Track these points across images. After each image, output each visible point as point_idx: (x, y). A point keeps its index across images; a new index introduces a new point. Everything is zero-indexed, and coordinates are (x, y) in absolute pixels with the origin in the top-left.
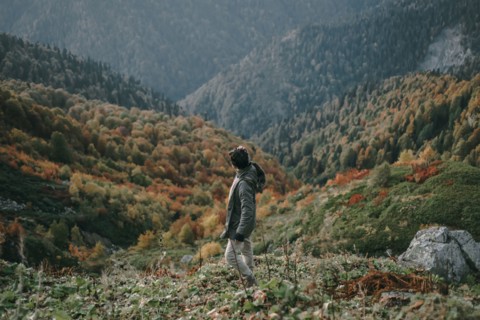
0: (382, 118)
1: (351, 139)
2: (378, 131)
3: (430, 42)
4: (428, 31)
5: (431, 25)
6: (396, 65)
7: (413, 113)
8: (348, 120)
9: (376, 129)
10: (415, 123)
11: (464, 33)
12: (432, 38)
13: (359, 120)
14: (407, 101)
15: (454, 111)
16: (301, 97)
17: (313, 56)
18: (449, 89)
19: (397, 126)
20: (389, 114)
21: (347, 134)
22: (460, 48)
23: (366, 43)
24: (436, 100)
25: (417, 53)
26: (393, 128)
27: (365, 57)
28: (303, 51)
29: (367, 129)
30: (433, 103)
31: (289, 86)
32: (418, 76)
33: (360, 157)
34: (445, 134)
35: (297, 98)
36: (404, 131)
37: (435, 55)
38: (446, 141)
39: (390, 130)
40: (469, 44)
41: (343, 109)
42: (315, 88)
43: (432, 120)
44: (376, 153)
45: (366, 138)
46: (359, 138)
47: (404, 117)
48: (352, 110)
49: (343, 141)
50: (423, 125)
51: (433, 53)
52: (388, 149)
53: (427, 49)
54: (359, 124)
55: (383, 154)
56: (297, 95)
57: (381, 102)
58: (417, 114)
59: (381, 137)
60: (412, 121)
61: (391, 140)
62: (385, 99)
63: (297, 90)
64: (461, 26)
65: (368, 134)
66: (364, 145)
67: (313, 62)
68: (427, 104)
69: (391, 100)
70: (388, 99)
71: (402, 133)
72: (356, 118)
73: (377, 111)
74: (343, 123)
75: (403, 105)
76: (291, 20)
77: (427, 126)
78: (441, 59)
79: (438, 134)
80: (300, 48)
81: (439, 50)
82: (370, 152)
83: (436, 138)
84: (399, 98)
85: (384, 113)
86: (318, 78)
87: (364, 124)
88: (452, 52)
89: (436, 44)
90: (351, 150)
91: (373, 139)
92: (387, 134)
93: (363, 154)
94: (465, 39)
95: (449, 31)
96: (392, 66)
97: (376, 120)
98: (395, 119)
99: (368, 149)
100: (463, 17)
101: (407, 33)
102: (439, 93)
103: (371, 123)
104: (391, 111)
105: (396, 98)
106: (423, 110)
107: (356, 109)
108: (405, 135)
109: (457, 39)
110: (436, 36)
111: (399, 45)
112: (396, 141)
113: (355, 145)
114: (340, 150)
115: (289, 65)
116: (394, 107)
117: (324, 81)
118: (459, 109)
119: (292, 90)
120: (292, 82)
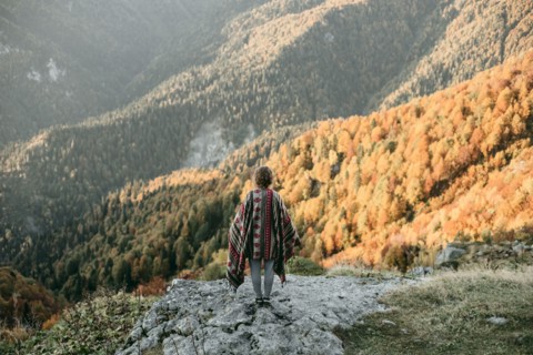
0: (152, 223)
1: (122, 250)
2: (152, 238)
3: (191, 138)
4: (188, 127)
5: (190, 120)
6: (158, 165)
7: (186, 214)
8: (115, 230)
9: (148, 236)
10: (189, 224)
11: (224, 127)
12: (192, 134)
13: (128, 228)
14: (177, 202)
15: (227, 207)
16: (56, 209)
17: (65, 163)
18: (219, 186)
19: (170, 230)
20: (160, 218)
21: (116, 245)
22: (222, 142)
23: (123, 144)
24: (207, 198)
25: (179, 150)
26: (166, 233)
27: (124, 158)
28: (54, 158)
29: (138, 237)
30: (204, 201)
31: (41, 198)
32: (184, 175)
33: (135, 269)
34: (222, 233)
35: (52, 211)
36: (179, 235)
37: (198, 151)
38: (223, 240)
39: (164, 236)
40: (230, 138)
41: (107, 218)
42: (72, 199)
43: (206, 219)
44: (152, 262)
45: (139, 247)
46: (130, 248)
47: (177, 219)
48: (118, 218)
49: (113, 253)
50: (198, 225)
51: (196, 149)
52: (164, 256)
53: (188, 145)
54: (128, 232)
55: (159, 262)
56: (52, 208)
57: (150, 206)
58: (190, 215)
59: (155, 244)
60: (186, 223)
61: (166, 245)
62: (153, 203)
63: (51, 202)
64: (220, 119)
65: (139, 243)
66: (137, 255)
67: (66, 169)
68: (199, 203)
69: (159, 203)
70: (156, 203)
71: (177, 237)
72: (124, 226)
73: (146, 216)
74: (110, 233)
75: (174, 207)
76: (34, 123)
77: (202, 227)
78: (204, 154)
79: (214, 233)
80: (50, 154)
81: (201, 145)
82: (145, 262)
83: (213, 238)
84: (168, 200)
85: (154, 218)
86: (74, 186)
87: (134, 232)
88: (214, 147)
89: (197, 140)
90: (124, 262)
91: (146, 247)
92: (161, 239)
93: (138, 264)
94: (226, 133)
95: (208, 125)
96: (154, 167)
97: (146, 226)
98: (168, 223)
99: (142, 258)
100: (220, 111)
101: (166, 131)
102: (209, 191)
103: (141, 230)
104: (161, 214)
105: (165, 201)
106: (195, 210)
107: (122, 216)
108: (180, 238)
109: (218, 133)
110: (196, 131)
111: (159, 144)
112: (171, 247)
113: (127, 255)
114: (111, 263)
115: (39, 174)
116: (164, 210)
117: (81, 189)
118: (232, 204)
119: (45, 203)
120: (45, 194)
